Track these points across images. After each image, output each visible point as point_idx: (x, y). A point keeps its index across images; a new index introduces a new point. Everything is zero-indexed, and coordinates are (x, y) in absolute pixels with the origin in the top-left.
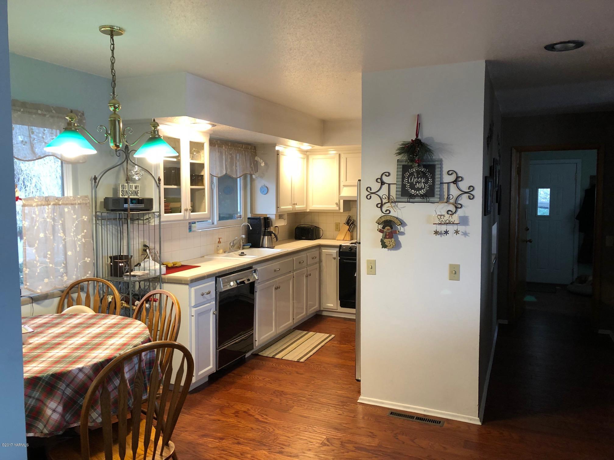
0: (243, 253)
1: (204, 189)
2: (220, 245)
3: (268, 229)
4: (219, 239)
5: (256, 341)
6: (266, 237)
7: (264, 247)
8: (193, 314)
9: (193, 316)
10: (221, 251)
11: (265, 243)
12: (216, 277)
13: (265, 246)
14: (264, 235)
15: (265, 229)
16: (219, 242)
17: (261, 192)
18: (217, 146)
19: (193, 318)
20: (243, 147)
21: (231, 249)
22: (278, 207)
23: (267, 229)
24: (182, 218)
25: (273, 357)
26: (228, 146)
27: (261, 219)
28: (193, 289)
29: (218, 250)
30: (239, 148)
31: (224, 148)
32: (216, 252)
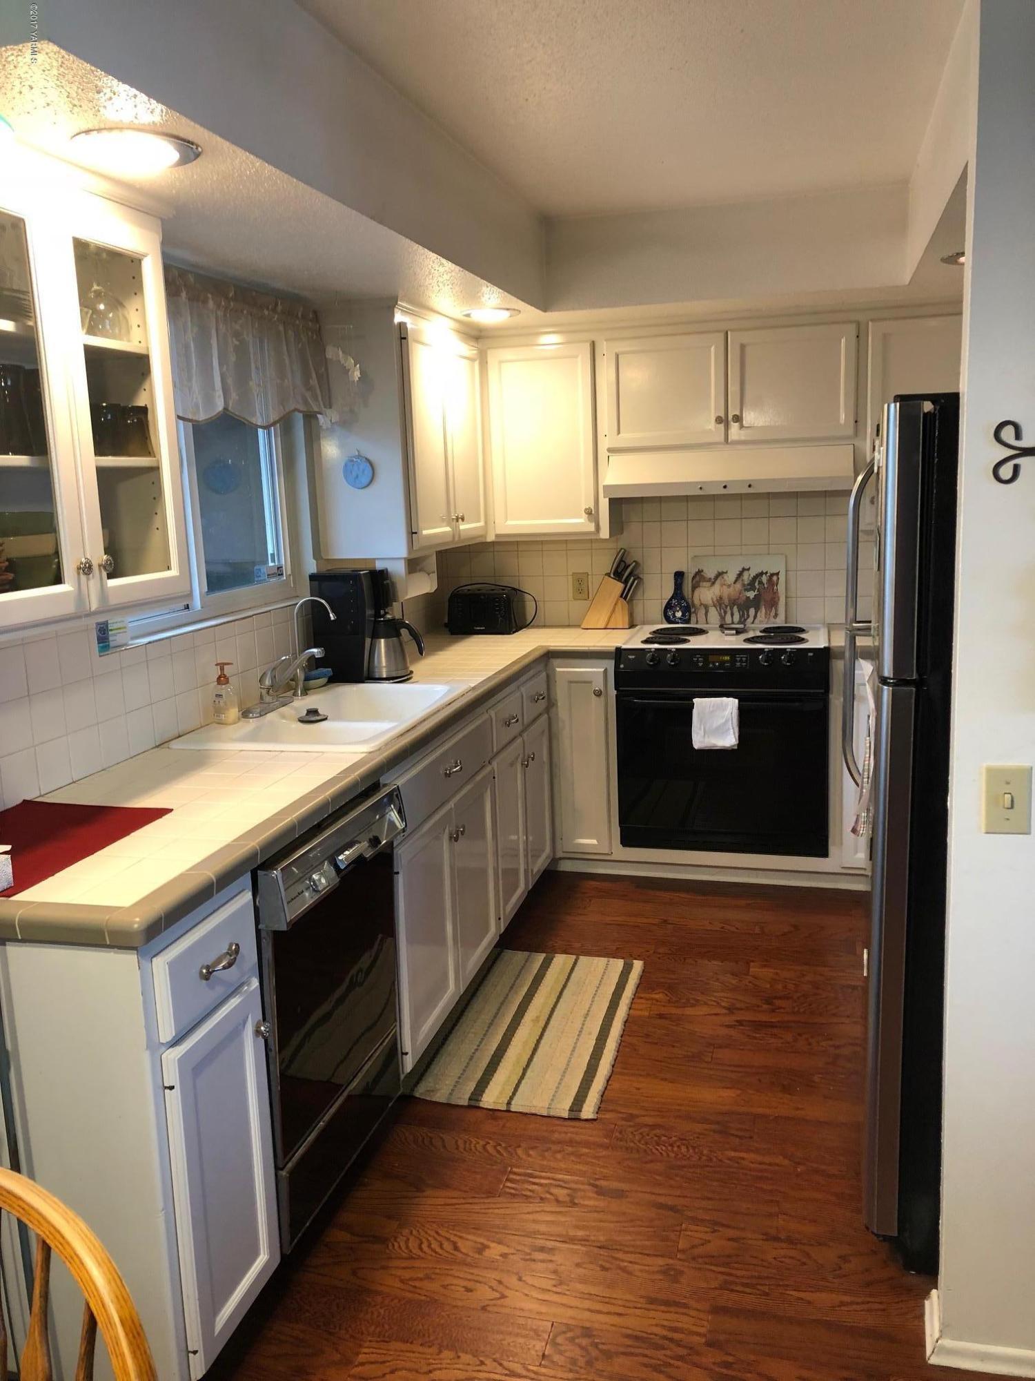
0: (313, 712)
1: (155, 470)
2: (223, 690)
3: (386, 613)
4: (222, 669)
5: (407, 1054)
6: (383, 640)
7: (377, 677)
8: (172, 1077)
9: (172, 1088)
10: (234, 713)
11: (380, 662)
12: (252, 872)
13: (381, 672)
14: (375, 636)
15: (377, 615)
16: (222, 679)
17: (346, 478)
18: (184, 294)
19: (174, 1100)
20: (280, 308)
21: (268, 699)
22: (412, 533)
23: (382, 612)
24: (70, 609)
25: (473, 1103)
26: (227, 298)
27: (360, 579)
28: (160, 965)
29: (218, 711)
30: (266, 312)
31: (211, 304)
32: (214, 717)
